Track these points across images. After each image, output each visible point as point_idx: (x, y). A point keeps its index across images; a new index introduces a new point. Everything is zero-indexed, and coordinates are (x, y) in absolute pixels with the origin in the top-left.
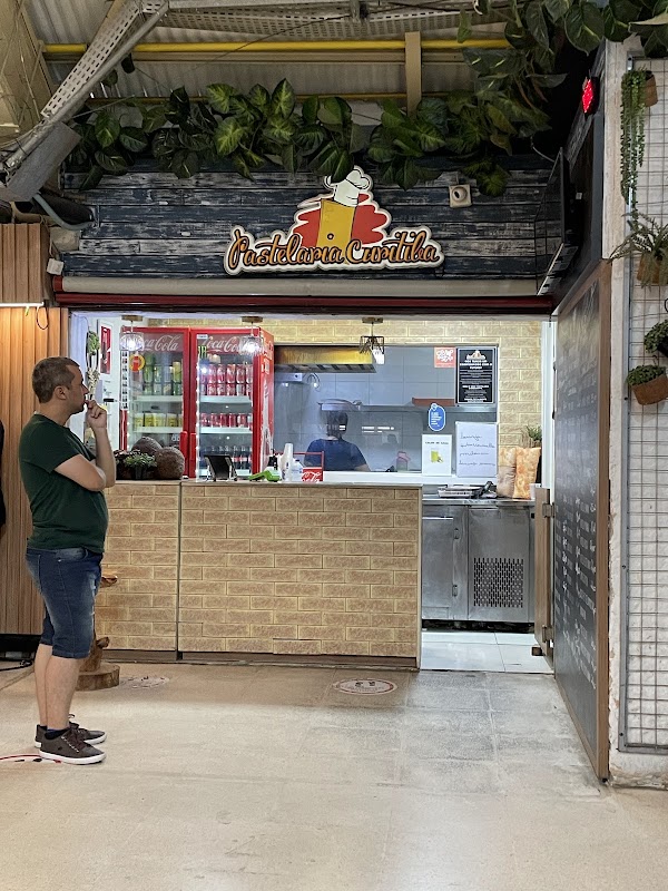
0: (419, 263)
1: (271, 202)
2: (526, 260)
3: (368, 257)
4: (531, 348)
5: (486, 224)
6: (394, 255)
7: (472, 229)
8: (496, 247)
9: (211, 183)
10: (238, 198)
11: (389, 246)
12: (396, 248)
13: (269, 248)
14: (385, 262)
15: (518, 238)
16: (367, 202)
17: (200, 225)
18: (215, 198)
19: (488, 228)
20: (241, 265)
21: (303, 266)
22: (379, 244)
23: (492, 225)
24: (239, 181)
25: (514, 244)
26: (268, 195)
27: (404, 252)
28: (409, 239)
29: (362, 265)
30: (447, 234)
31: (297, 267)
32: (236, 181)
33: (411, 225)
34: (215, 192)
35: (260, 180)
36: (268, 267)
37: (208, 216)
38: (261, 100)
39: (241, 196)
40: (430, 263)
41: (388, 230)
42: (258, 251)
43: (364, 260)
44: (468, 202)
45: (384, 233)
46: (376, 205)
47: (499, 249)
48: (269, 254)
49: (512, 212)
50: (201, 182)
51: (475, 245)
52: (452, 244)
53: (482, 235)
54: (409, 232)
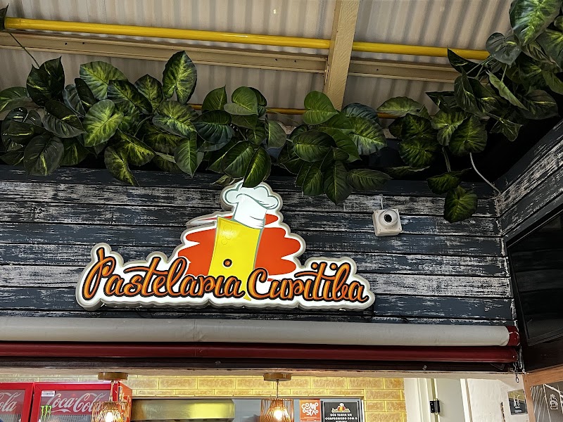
0: (343, 302)
1: (152, 221)
2: (472, 301)
3: (276, 292)
4: (395, 401)
5: (419, 257)
6: (311, 291)
7: (403, 261)
8: (435, 284)
9: (74, 196)
10: (109, 216)
11: (304, 279)
12: (313, 282)
13: (143, 274)
14: (299, 300)
15: (459, 275)
16: (276, 225)
17: (52, 247)
18: (76, 214)
19: (422, 262)
20: (100, 295)
21: (188, 299)
22: (291, 276)
23: (427, 257)
24: (111, 195)
25: (455, 281)
26: (149, 213)
27: (322, 288)
28: (329, 272)
29: (268, 301)
30: (374, 266)
31: (180, 300)
32: (107, 195)
33: (329, 254)
34: (78, 207)
35: (139, 196)
36: (138, 298)
37: (65, 236)
38: (151, 93)
39: (112, 212)
40: (357, 303)
41: (302, 259)
42: (127, 278)
43: (272, 296)
44: (399, 229)
45: (297, 263)
46: (286, 228)
47: (438, 287)
48: (142, 283)
49: (448, 243)
50: (60, 194)
51: (409, 280)
52: (381, 278)
53: (416, 269)
54: (329, 263)
